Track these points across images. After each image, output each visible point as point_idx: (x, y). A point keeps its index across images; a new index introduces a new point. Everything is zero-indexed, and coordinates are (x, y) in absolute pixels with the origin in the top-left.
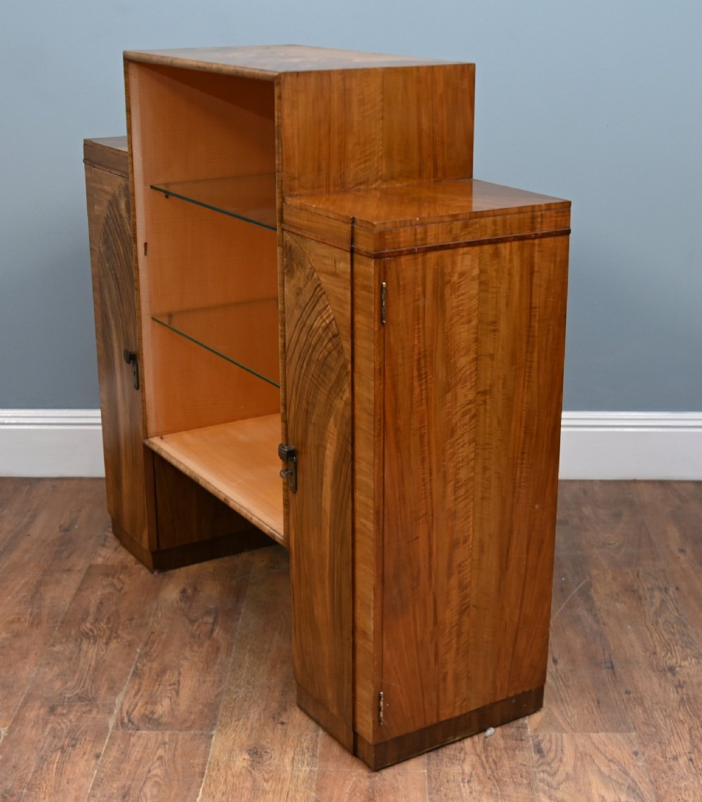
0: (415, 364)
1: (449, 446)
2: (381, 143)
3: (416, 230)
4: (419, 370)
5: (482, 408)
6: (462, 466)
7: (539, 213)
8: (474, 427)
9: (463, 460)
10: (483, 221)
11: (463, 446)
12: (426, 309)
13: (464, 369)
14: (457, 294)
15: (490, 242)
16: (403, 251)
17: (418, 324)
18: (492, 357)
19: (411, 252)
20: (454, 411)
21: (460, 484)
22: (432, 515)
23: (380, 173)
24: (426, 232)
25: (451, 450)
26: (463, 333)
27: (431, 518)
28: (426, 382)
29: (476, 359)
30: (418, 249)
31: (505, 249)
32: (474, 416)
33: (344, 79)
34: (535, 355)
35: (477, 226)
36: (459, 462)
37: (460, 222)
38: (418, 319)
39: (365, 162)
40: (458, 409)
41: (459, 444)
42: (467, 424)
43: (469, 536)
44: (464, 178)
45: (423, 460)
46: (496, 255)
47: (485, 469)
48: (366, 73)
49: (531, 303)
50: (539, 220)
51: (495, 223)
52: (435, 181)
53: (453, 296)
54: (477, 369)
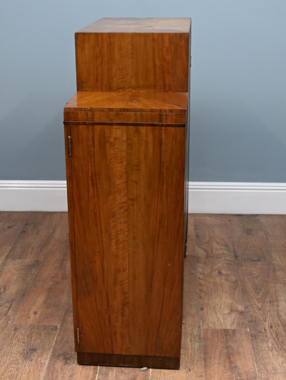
0: (90, 178)
1: (112, 222)
3: (87, 113)
4: (92, 181)
5: (131, 207)
6: (120, 233)
7: (164, 113)
8: (127, 216)
9: (121, 230)
10: (128, 113)
11: (120, 223)
12: (95, 152)
13: (119, 186)
14: (113, 148)
15: (132, 125)
16: (80, 123)
17: (91, 159)
18: (137, 183)
19: (84, 124)
20: (114, 205)
21: (120, 242)
22: (103, 253)
23: (131, 85)
24: (93, 115)
25: (113, 224)
26: (118, 168)
27: (103, 254)
28: (97, 188)
29: (127, 182)
30: (89, 123)
31: (143, 129)
32: (127, 210)
33: (110, 37)
34: (165, 187)
35: (125, 116)
36: (118, 231)
37: (114, 112)
38: (91, 156)
40: (116, 205)
41: (118, 222)
42: (122, 213)
43: (126, 268)
45: (97, 225)
46: (138, 132)
47: (134, 238)
49: (161, 160)
50: (164, 117)
51: (136, 115)
52: (164, 91)
53: (111, 148)
54: (127, 187)
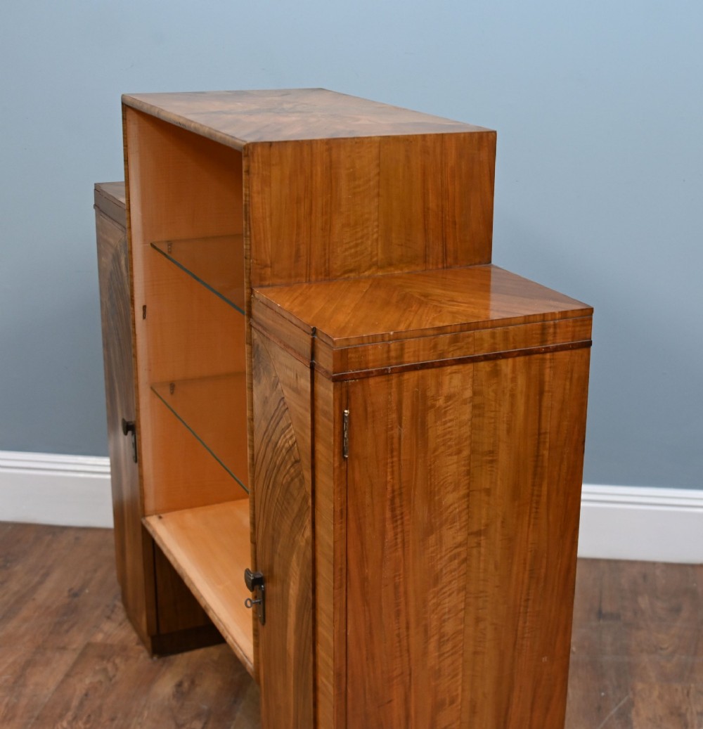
0: (388, 503)
1: (432, 596)
2: (376, 223)
3: (389, 346)
4: (393, 510)
5: (475, 551)
6: (449, 618)
7: (552, 322)
8: (465, 574)
9: (449, 611)
10: (477, 333)
11: (450, 595)
12: (402, 439)
13: (452, 508)
14: (444, 420)
15: (486, 358)
16: (372, 372)
17: (392, 457)
18: (488, 492)
19: (382, 373)
20: (439, 556)
21: (446, 638)
22: (410, 674)
23: (375, 259)
24: (402, 349)
25: (434, 601)
26: (451, 467)
27: (408, 678)
28: (402, 523)
29: (468, 495)
30: (392, 369)
31: (506, 366)
32: (465, 560)
33: (329, 150)
34: (545, 489)
35: (470, 339)
36: (444, 614)
37: (448, 336)
38: (392, 451)
39: (357, 245)
40: (443, 554)
41: (444, 593)
42: (455, 570)
43: (457, 695)
44: (480, 263)
45: (398, 614)
46: (496, 373)
47: (478, 620)
48: (358, 142)
49: (539, 429)
50: (551, 330)
51: (493, 336)
52: (443, 268)
53: (439, 423)
54: (468, 507)
